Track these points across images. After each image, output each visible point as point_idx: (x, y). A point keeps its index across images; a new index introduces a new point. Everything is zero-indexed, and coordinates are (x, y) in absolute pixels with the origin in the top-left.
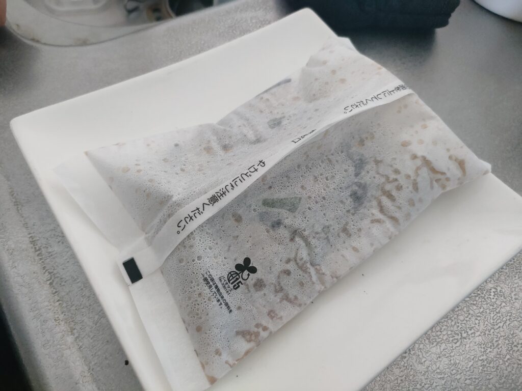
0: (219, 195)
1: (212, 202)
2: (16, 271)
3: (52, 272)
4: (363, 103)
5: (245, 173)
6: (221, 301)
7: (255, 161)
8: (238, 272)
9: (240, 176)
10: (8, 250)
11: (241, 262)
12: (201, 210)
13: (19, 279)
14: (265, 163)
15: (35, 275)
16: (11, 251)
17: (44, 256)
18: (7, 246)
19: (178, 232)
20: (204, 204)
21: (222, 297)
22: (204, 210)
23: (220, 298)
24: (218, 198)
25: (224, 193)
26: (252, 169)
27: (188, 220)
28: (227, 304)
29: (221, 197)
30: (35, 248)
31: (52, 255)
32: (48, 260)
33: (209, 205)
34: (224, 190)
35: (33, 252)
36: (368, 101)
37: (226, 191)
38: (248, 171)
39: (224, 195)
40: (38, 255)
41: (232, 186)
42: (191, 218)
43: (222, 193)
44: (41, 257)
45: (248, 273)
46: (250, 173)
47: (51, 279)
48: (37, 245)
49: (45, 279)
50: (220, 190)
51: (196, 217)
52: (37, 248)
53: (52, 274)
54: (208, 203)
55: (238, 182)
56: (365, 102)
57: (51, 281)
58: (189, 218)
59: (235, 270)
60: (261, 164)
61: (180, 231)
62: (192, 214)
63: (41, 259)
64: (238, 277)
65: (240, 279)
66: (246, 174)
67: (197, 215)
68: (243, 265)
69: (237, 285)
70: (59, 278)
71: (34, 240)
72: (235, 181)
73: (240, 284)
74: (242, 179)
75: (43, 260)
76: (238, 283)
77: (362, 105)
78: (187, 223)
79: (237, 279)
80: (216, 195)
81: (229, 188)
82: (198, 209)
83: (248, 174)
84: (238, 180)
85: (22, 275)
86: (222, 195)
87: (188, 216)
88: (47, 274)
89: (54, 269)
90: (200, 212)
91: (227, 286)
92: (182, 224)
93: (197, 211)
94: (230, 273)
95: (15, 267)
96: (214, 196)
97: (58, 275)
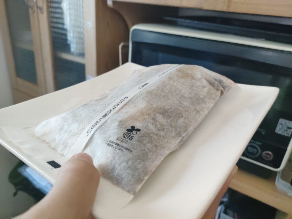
6: (122, 148)
7: (123, 97)
8: (129, 132)
11: (130, 128)
21: (122, 147)
23: (121, 148)
28: (127, 149)
45: (135, 132)
59: (127, 132)
64: (130, 134)
65: (132, 135)
66: (119, 103)
68: (131, 129)
69: (131, 138)
73: (133, 137)
76: (131, 137)
79: (130, 136)
91: (124, 140)
94: (124, 134)
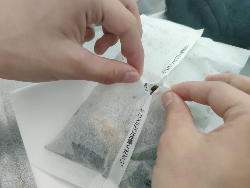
0: (131, 137)
1: (130, 143)
2: (6, 178)
3: (24, 181)
4: (170, 67)
5: (137, 120)
9: (135, 123)
10: (3, 164)
12: (127, 149)
13: (6, 183)
14: (144, 110)
15: (15, 181)
16: (4, 165)
17: (21, 170)
18: (3, 162)
19: (122, 166)
20: (127, 146)
22: (129, 149)
24: (132, 139)
25: (133, 135)
26: (140, 116)
27: (124, 158)
29: (133, 138)
30: (17, 164)
31: (25, 170)
32: (23, 173)
33: (130, 145)
34: (133, 134)
35: (15, 167)
36: (171, 65)
37: (134, 134)
38: (138, 118)
39: (134, 136)
40: (18, 169)
41: (135, 130)
42: (125, 156)
43: (132, 136)
44: (19, 171)
46: (139, 119)
47: (23, 185)
48: (18, 162)
49: (20, 185)
50: (131, 135)
51: (127, 154)
52: (18, 165)
53: (24, 182)
54: (129, 144)
55: (137, 126)
56: (170, 66)
57: (23, 186)
58: (124, 156)
60: (142, 111)
61: (123, 164)
62: (124, 154)
63: (19, 172)
67: (127, 153)
70: (27, 185)
71: (17, 159)
72: (135, 127)
74: (138, 124)
75: (20, 173)
77: (169, 68)
78: (124, 159)
80: (130, 138)
81: (134, 131)
82: (126, 150)
83: (139, 120)
84: (136, 125)
85: (8, 181)
86: (133, 137)
87: (123, 156)
88: (21, 181)
89: (25, 179)
90: (128, 151)
92: (122, 161)
93: (126, 151)
95: (5, 175)
96: (129, 140)
97: (27, 183)
